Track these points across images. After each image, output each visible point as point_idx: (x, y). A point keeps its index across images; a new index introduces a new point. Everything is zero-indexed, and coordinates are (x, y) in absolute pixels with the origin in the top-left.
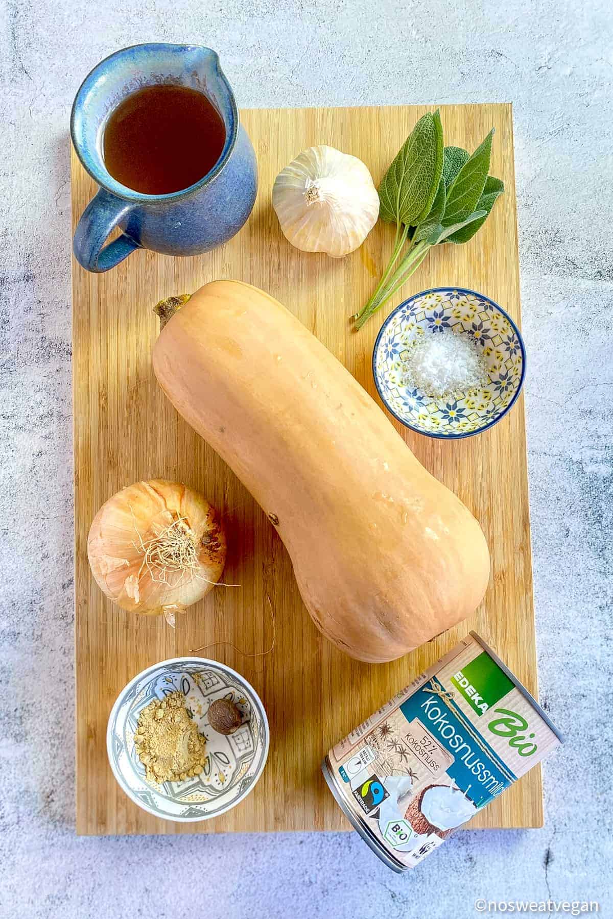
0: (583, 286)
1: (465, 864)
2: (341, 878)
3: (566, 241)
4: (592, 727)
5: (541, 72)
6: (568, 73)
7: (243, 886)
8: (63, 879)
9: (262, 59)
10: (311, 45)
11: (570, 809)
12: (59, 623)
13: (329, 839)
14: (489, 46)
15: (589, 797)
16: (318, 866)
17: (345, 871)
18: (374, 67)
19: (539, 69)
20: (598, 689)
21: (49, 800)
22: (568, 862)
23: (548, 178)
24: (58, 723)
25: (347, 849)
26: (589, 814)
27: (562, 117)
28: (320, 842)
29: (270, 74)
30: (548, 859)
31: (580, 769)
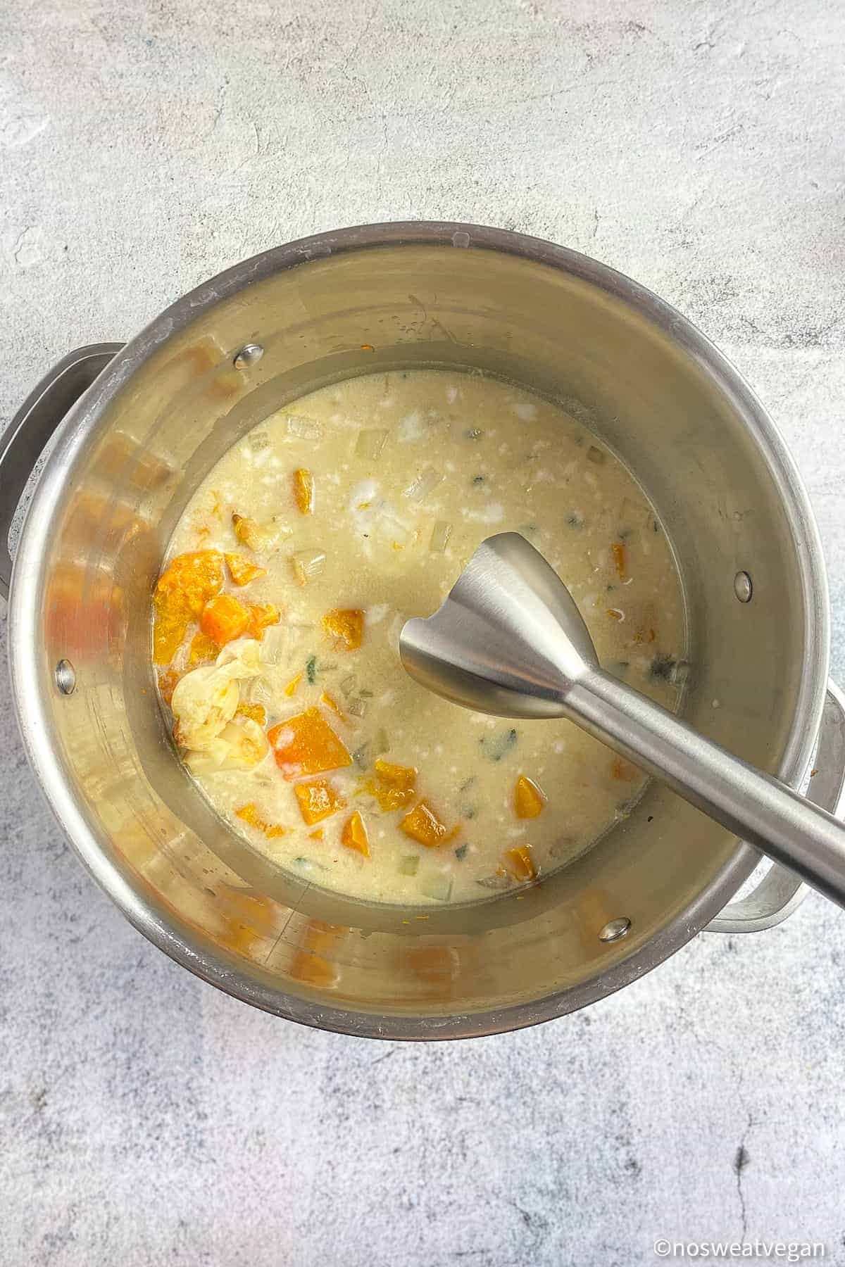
0: (766, 358)
1: (626, 1172)
2: (452, 1197)
3: (741, 295)
4: (796, 973)
5: (700, 51)
6: (739, 50)
7: (316, 1213)
8: (64, 1214)
9: (304, 42)
10: (372, 22)
11: (770, 1090)
12: (45, 855)
13: (435, 1144)
14: (626, 17)
15: (797, 1073)
16: (422, 1182)
17: (458, 1187)
18: (464, 51)
19: (698, 47)
20: (803, 920)
21: (41, 1103)
22: (768, 1163)
23: (714, 203)
24: (49, 995)
25: (461, 1157)
26: (798, 1097)
27: (732, 115)
28: (422, 1149)
29: (316, 65)
30: (741, 1160)
31: (782, 1033)
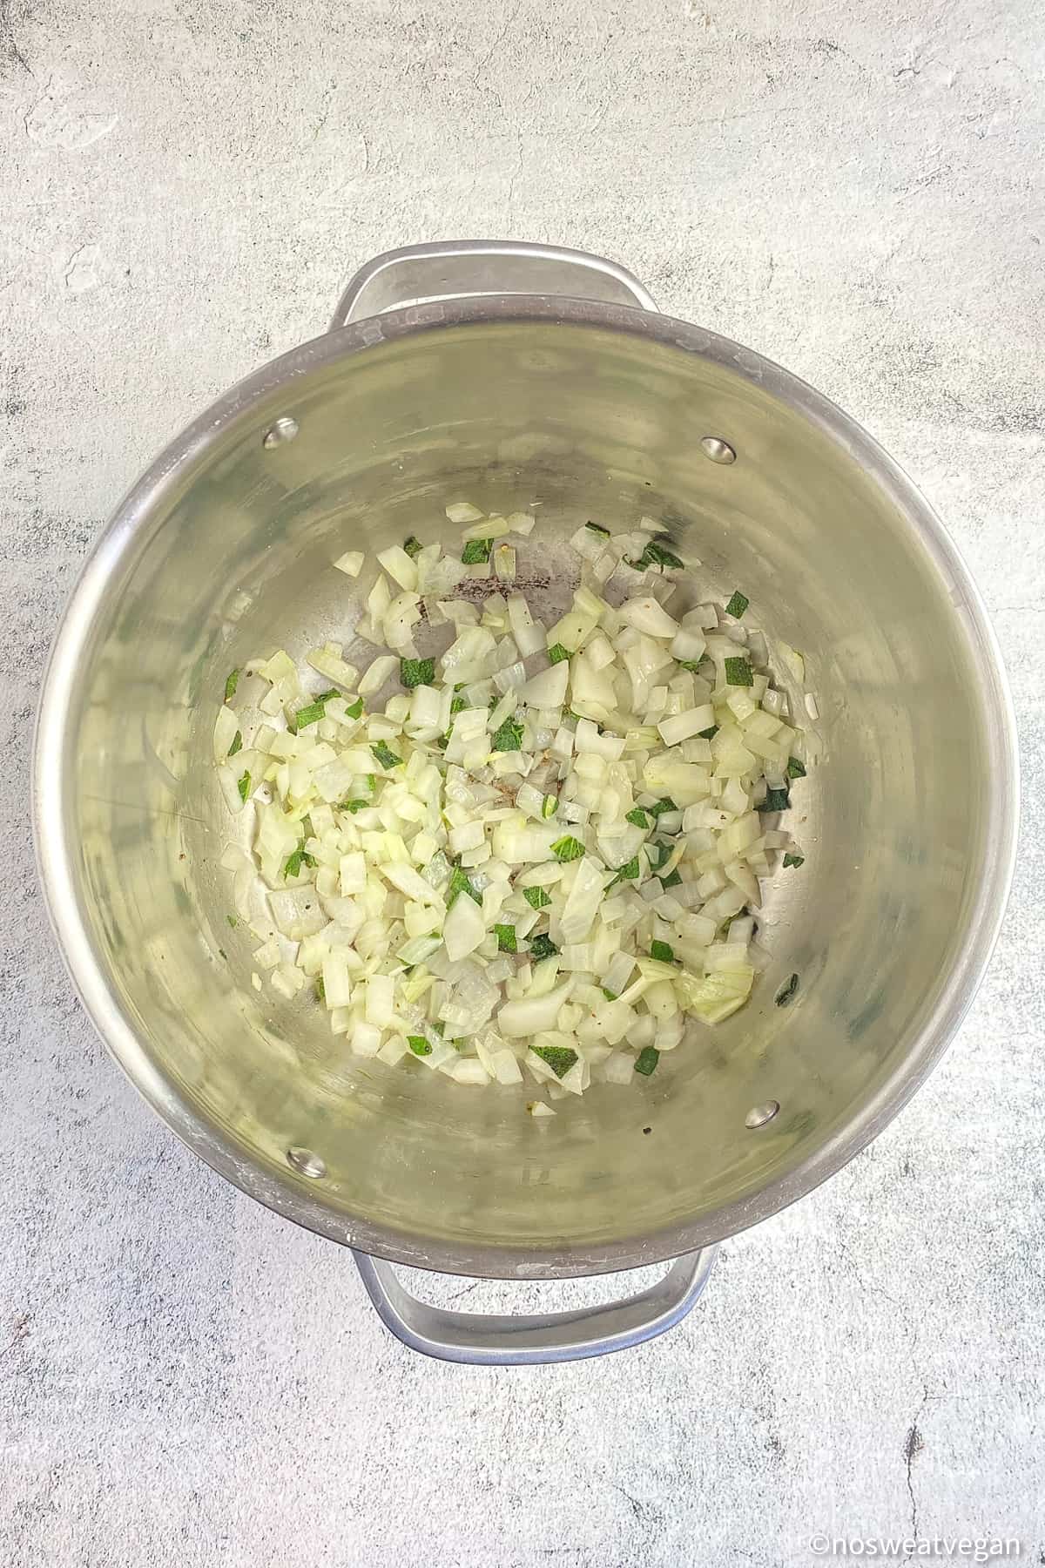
0: (972, 441)
1: (766, 1454)
2: (543, 1477)
3: (945, 365)
4: (989, 1206)
5: (902, 78)
6: (949, 81)
7: (368, 1489)
8: (44, 1475)
9: (428, 45)
10: (513, 23)
11: (952, 1356)
12: (51, 1012)
13: (524, 1407)
14: (814, 34)
15: (986, 1335)
16: (504, 1456)
17: (552, 1464)
18: (619, 63)
19: (900, 73)
20: (999, 1140)
21: (22, 1332)
22: (947, 1451)
23: (914, 256)
24: (42, 1192)
25: (556, 1425)
26: (987, 1365)
27: (938, 154)
28: (507, 1412)
29: (441, 71)
30: (913, 1445)
31: (968, 1283)
